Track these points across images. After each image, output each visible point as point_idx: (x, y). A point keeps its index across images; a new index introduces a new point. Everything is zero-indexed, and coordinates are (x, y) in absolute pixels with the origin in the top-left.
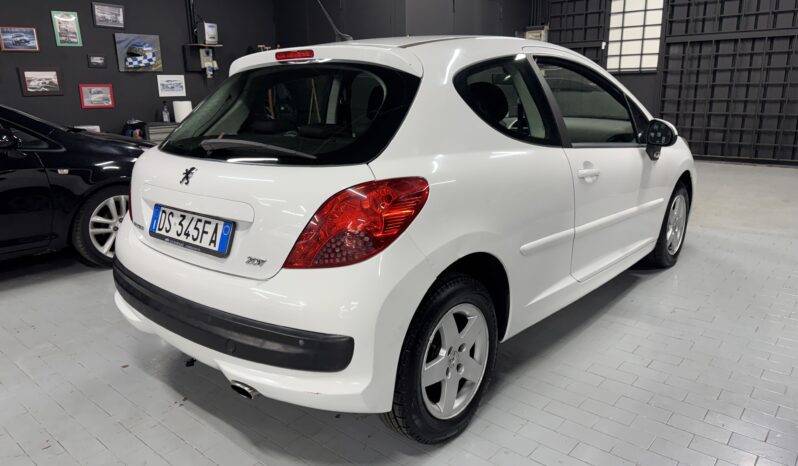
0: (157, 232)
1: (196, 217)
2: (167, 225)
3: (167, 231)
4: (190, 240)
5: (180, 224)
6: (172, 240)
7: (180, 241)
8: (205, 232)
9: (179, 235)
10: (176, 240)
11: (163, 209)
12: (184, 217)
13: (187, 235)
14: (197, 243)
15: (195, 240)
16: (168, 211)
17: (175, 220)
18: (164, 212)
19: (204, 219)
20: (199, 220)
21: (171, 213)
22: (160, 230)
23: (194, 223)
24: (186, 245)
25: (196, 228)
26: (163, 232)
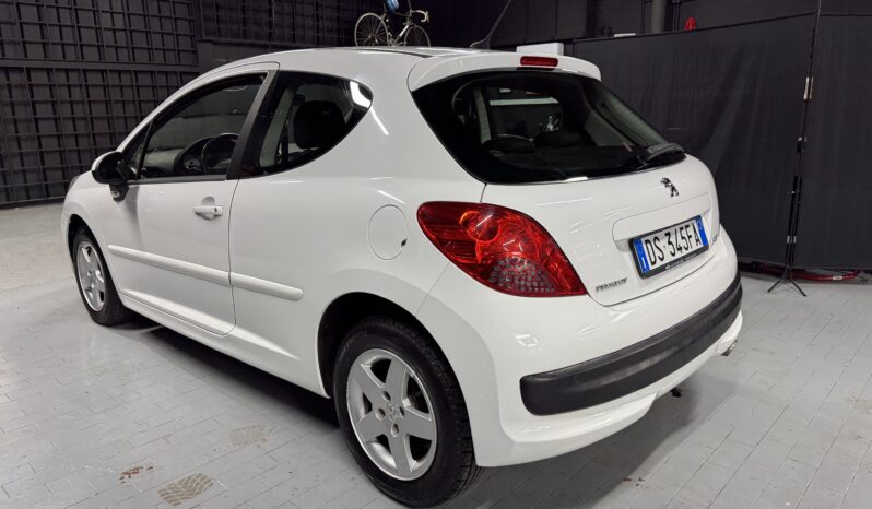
0: (652, 267)
1: (678, 228)
2: (658, 253)
3: (662, 259)
4: (685, 252)
5: (670, 243)
6: (672, 264)
7: (679, 259)
8: (690, 237)
9: (673, 255)
10: (676, 261)
11: (643, 240)
12: (668, 234)
13: (680, 249)
14: (690, 250)
15: (687, 249)
16: (651, 238)
17: (662, 243)
18: (647, 242)
19: (683, 225)
20: (681, 229)
21: (656, 238)
22: (653, 263)
23: (679, 234)
24: (684, 258)
25: (683, 238)
26: (659, 264)
